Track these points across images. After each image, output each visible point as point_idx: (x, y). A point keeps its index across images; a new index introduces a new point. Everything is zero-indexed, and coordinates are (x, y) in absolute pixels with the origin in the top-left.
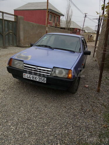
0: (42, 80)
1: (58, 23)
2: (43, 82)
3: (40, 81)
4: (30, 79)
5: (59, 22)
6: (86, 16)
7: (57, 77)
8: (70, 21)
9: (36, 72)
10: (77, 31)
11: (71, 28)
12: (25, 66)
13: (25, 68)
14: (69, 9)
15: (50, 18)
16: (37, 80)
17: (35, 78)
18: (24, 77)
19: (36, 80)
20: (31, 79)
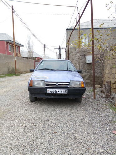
0: (64, 92)
1: (18, 53)
2: (65, 93)
3: (63, 93)
4: (53, 93)
5: (20, 52)
6: (45, 46)
7: (74, 88)
8: (32, 51)
9: (57, 87)
10: (39, 60)
11: (33, 58)
12: (46, 84)
13: (46, 86)
14: (30, 40)
15: (9, 49)
16: (60, 93)
17: (58, 91)
18: (47, 93)
19: (58, 93)
20: (55, 93)
